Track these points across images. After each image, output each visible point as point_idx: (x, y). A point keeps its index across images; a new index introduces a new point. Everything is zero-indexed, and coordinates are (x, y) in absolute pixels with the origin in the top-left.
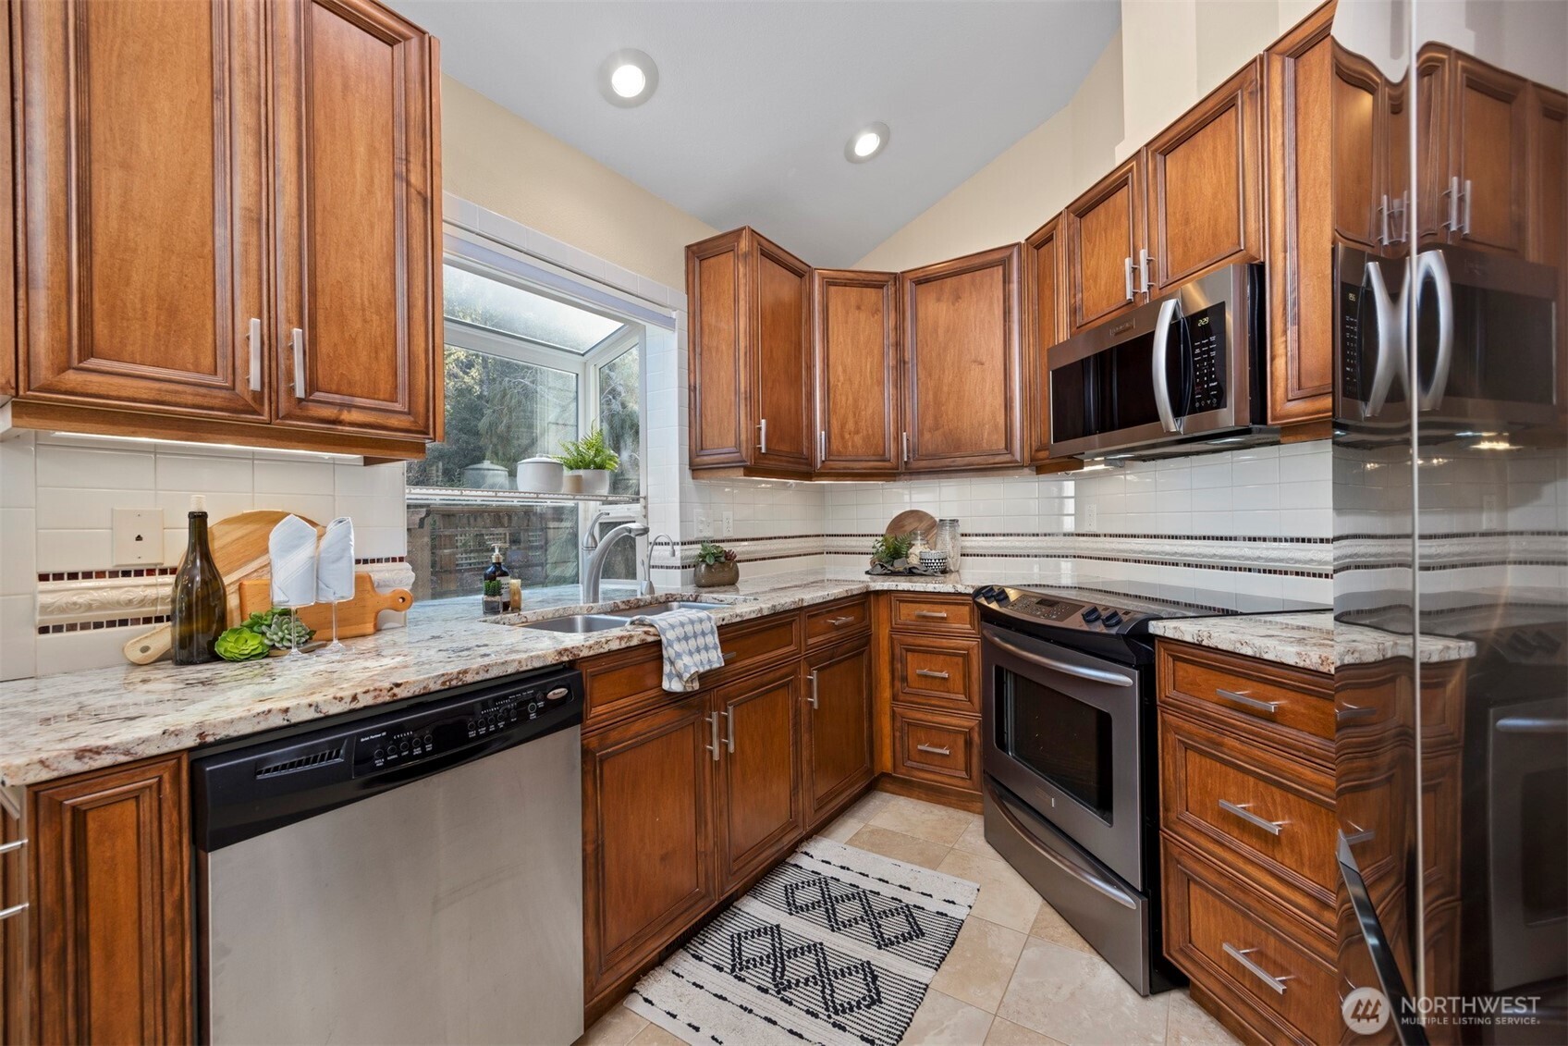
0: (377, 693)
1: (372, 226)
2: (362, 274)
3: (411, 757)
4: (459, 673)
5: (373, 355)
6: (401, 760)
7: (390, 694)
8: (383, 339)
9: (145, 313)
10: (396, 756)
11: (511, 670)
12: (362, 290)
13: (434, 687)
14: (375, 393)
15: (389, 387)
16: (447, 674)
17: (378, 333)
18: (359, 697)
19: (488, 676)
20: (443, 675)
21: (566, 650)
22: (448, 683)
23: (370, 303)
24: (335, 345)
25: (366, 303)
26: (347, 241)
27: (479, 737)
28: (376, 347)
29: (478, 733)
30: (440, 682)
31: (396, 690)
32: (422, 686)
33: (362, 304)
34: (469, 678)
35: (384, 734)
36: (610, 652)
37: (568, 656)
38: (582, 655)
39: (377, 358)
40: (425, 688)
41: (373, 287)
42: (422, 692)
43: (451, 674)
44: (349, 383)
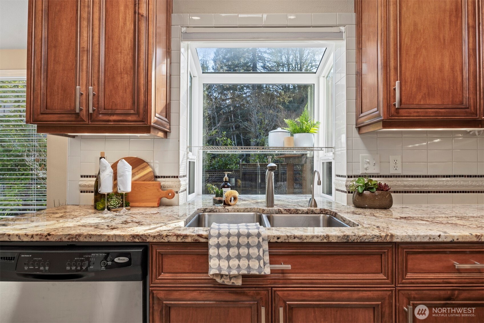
0: (41, 236)
1: (125, 38)
2: (121, 59)
3: (38, 270)
4: (76, 235)
5: (124, 91)
6: (34, 270)
7: (46, 238)
8: (128, 84)
9: (58, 92)
10: (33, 267)
11: (103, 240)
12: (121, 65)
13: (65, 239)
14: (125, 107)
15: (130, 103)
16: (71, 234)
17: (127, 81)
18: (34, 236)
19: (91, 240)
20: (69, 235)
21: (137, 235)
22: (71, 239)
23: (124, 70)
24: (111, 90)
25: (122, 70)
26: (116, 47)
27: (71, 270)
28: (125, 88)
29: (71, 268)
30: (67, 238)
31: (48, 237)
32: (59, 238)
33: (121, 71)
34: (81, 239)
35: (30, 256)
36: (169, 242)
37: (138, 239)
38: (148, 240)
39: (126, 92)
40: (60, 239)
41: (125, 63)
42: (59, 240)
43: (73, 235)
44: (116, 105)
